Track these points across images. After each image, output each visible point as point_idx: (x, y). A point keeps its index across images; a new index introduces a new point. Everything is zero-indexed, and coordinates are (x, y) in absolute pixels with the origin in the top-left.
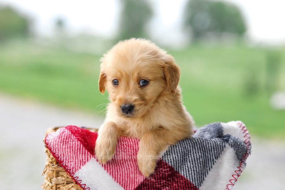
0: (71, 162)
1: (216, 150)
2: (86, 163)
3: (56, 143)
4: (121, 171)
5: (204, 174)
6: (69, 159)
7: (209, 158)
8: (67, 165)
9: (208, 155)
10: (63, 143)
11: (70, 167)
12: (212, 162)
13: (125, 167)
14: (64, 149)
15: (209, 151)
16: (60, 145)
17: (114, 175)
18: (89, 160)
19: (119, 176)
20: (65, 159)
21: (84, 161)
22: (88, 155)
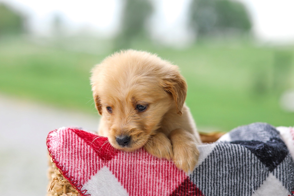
0: (78, 172)
1: (257, 178)
2: (97, 172)
3: (60, 149)
4: (137, 185)
6: (75, 168)
7: (246, 187)
8: (73, 176)
9: (245, 183)
10: (69, 148)
11: (77, 178)
13: (143, 181)
14: (70, 155)
15: (248, 178)
16: (66, 150)
17: (129, 189)
18: (101, 168)
19: (134, 191)
20: (70, 169)
21: (95, 169)
22: (99, 162)
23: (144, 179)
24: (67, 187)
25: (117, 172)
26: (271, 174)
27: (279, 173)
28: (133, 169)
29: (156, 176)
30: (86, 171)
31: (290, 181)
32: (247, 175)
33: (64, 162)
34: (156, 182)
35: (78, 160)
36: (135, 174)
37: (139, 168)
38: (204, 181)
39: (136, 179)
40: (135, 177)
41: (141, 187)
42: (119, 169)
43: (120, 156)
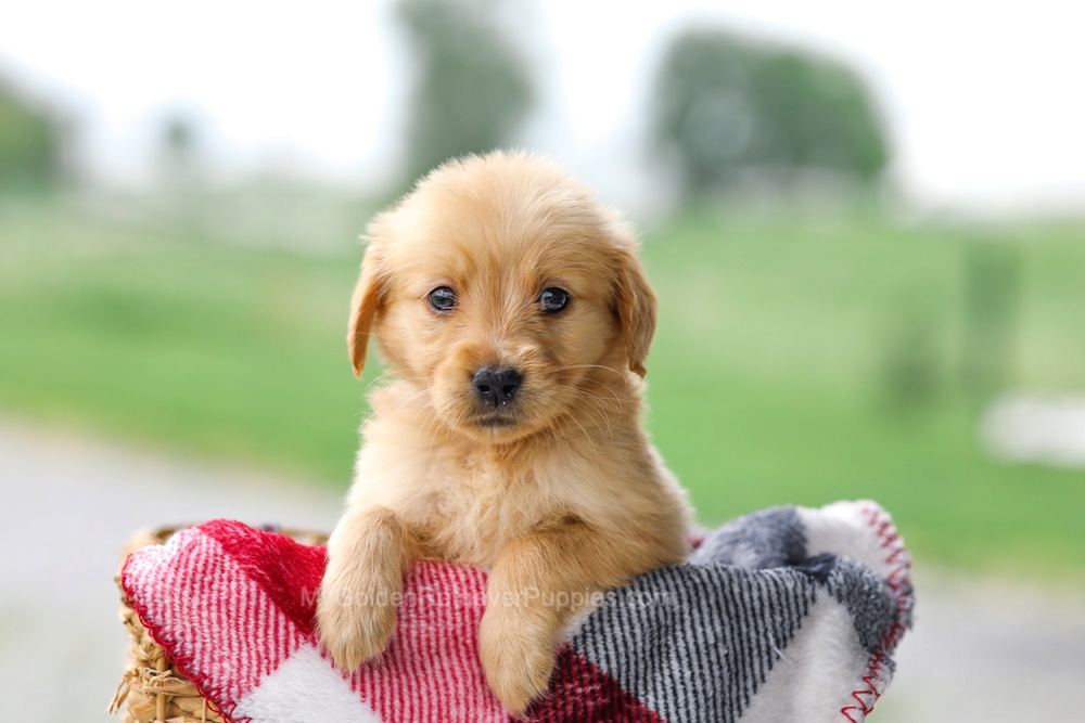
0: (221, 660)
1: (782, 612)
2: (280, 666)
3: (164, 589)
5: (735, 706)
6: (214, 649)
7: (754, 645)
8: (206, 672)
10: (193, 588)
11: (219, 681)
12: (765, 658)
13: (430, 678)
14: (195, 612)
15: (754, 615)
16: (181, 596)
17: (388, 711)
18: (292, 653)
19: (407, 716)
20: (198, 651)
21: (272, 656)
22: (287, 634)
23: (434, 674)
26: (821, 594)
32: (749, 608)
33: (178, 628)
38: (621, 649)
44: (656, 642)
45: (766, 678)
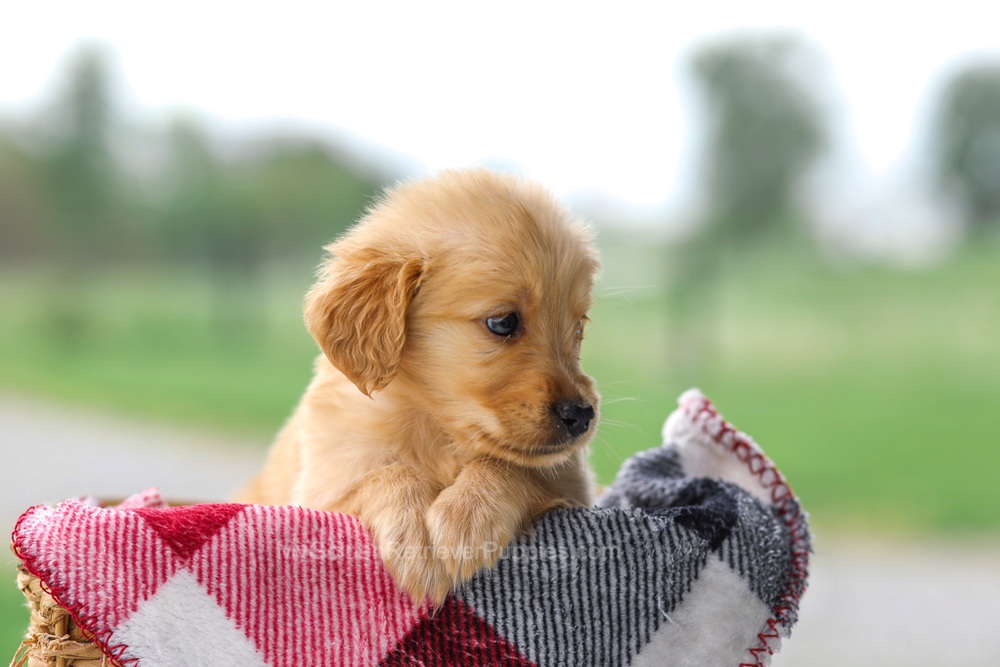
0: (96, 588)
1: (674, 575)
2: (157, 590)
4: (289, 624)
6: (88, 577)
7: (641, 606)
8: (82, 601)
9: (637, 595)
11: (96, 609)
12: (652, 619)
13: (307, 610)
15: (646, 579)
17: (262, 638)
18: (169, 577)
19: (281, 644)
20: (72, 581)
21: (150, 580)
22: (164, 558)
23: (311, 605)
24: (69, 663)
25: (223, 586)
26: (713, 559)
27: (736, 552)
28: (275, 575)
29: (347, 593)
30: (120, 588)
31: (767, 577)
32: (642, 569)
33: (52, 558)
34: (349, 611)
35: (98, 550)
36: (279, 591)
37: (292, 572)
39: (284, 607)
40: (279, 601)
41: (304, 631)
42: (228, 577)
43: (228, 535)
44: (537, 595)
45: (651, 638)
